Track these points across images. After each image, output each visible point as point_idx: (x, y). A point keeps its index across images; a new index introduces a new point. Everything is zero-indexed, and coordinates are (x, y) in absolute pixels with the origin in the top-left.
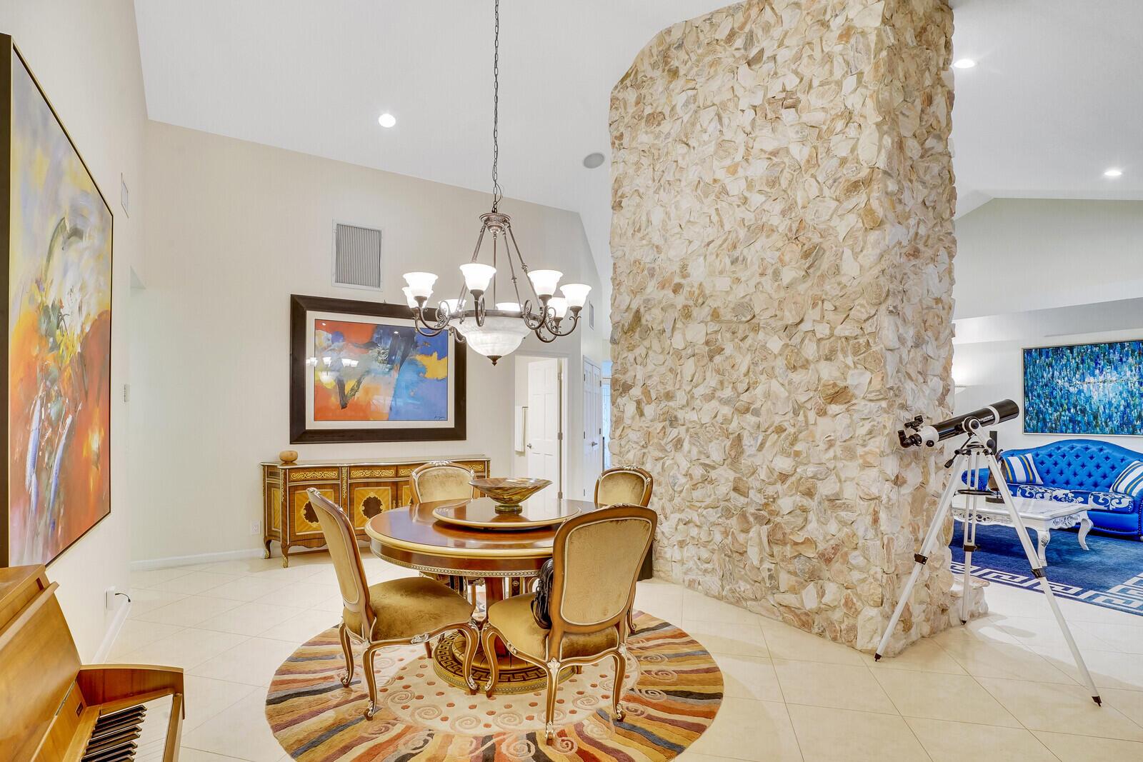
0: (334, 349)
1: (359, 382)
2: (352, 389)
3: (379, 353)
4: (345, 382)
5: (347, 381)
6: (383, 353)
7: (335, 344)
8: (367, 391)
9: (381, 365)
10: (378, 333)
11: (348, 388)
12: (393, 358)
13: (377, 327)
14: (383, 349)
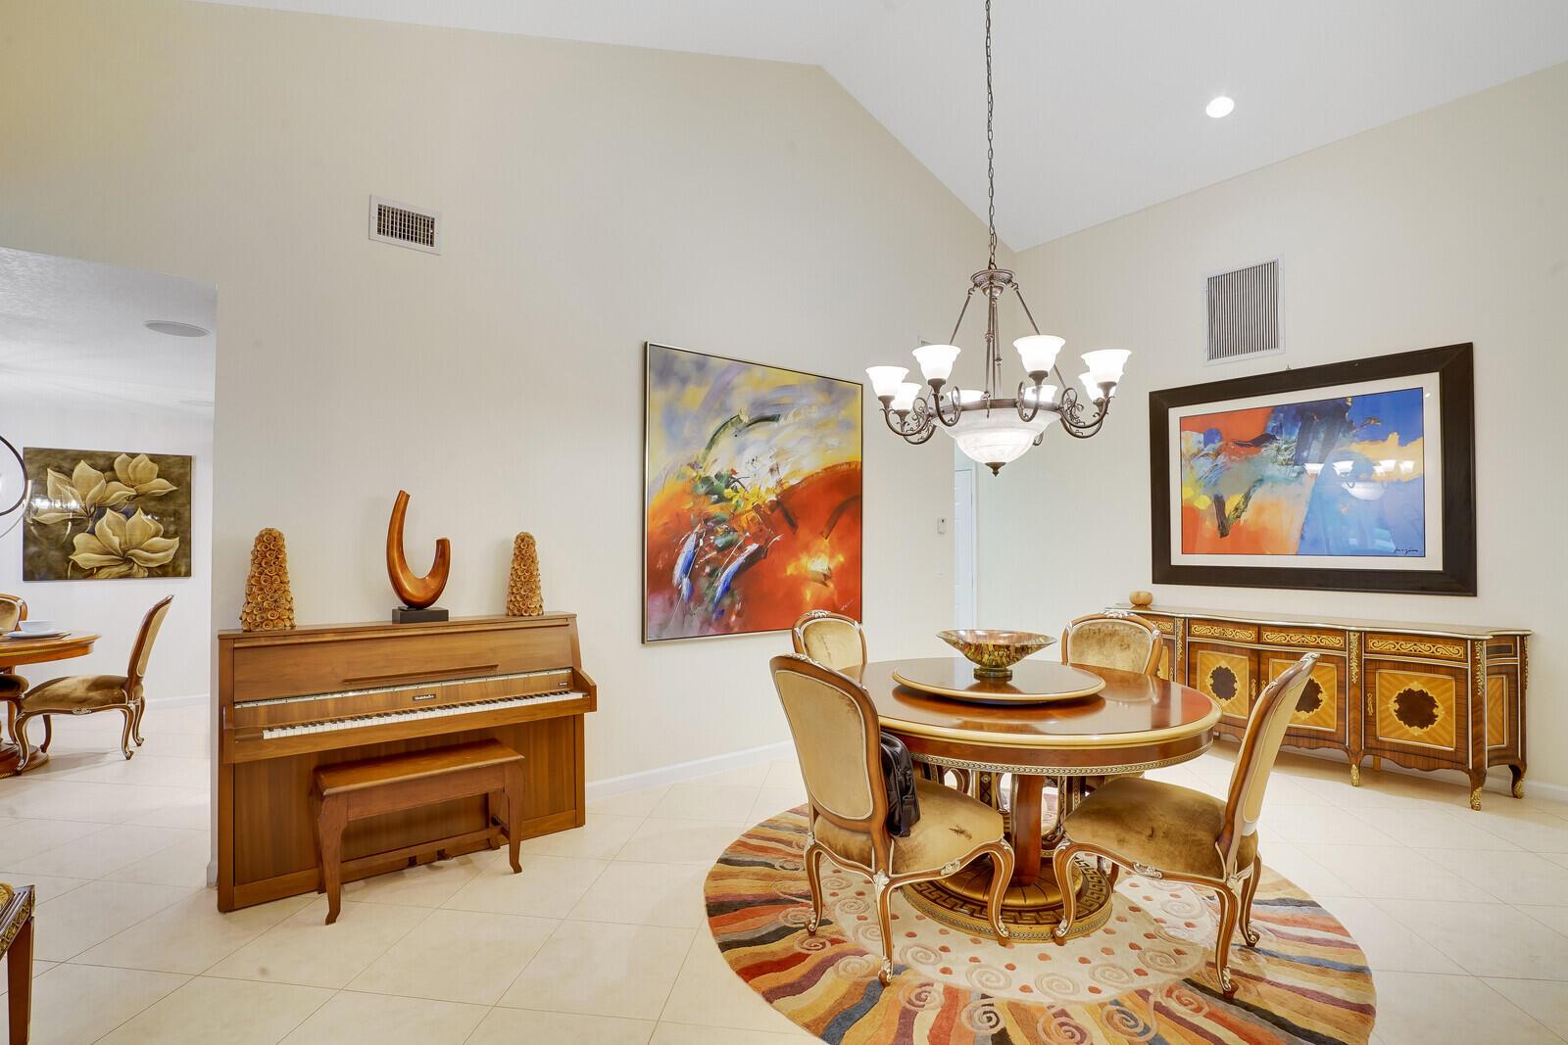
0: (1207, 455)
1: (1247, 497)
2: (1236, 509)
3: (1279, 450)
4: (1225, 498)
5: (1229, 498)
6: (1286, 449)
7: (1208, 447)
8: (1260, 510)
9: (1284, 468)
10: (1275, 419)
11: (1229, 508)
12: (1305, 454)
13: (1273, 411)
14: (1286, 442)
